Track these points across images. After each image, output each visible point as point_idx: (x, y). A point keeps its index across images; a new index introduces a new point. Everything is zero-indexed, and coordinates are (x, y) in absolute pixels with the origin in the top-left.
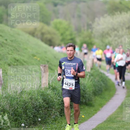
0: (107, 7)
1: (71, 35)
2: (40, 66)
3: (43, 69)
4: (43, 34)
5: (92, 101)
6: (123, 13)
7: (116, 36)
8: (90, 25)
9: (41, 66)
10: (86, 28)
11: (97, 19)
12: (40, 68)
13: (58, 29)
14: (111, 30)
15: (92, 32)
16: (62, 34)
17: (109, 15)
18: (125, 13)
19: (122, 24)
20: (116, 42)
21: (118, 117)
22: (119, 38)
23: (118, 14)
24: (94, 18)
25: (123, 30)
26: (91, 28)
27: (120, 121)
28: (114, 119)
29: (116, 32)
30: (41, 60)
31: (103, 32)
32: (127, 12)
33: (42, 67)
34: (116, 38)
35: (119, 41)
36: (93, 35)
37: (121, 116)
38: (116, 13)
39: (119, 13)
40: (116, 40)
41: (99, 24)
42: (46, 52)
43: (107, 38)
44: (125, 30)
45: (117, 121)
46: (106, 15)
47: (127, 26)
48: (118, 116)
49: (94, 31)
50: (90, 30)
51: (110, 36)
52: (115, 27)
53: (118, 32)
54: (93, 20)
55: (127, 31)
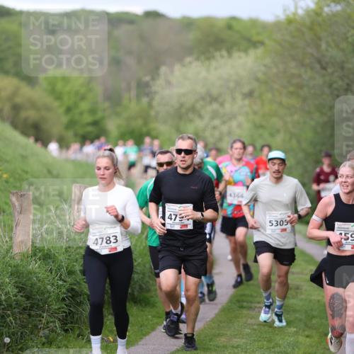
0: (192, 36)
1: (93, 111)
2: (11, 195)
3: (17, 204)
4: (16, 108)
5: (149, 291)
6: (236, 54)
7: (215, 115)
8: (147, 85)
9: (13, 194)
10: (133, 93)
11: (163, 69)
12: (11, 200)
13: (58, 97)
14: (203, 99)
15: (150, 105)
16: (68, 110)
17: (197, 59)
18: (242, 54)
19: (232, 85)
20: (217, 133)
21: (219, 335)
22: (224, 123)
23: (222, 57)
24: (157, 68)
25: (234, 99)
26: (147, 95)
27: (225, 347)
28: (211, 340)
29: (215, 106)
30: (11, 180)
31: (182, 105)
32: (246, 51)
33: (14, 199)
34: (217, 122)
35: (225, 128)
36: (153, 113)
37: (228, 333)
38: (217, 54)
39: (224, 53)
40: (214, 128)
41: (169, 83)
42: (24, 157)
43: (191, 121)
44: (239, 102)
45: (218, 347)
46: (188, 59)
47: (246, 89)
48: (221, 332)
49: (155, 103)
50: (145, 100)
51: (200, 117)
52: (215, 92)
53: (222, 105)
54: (155, 73)
55: (247, 102)
